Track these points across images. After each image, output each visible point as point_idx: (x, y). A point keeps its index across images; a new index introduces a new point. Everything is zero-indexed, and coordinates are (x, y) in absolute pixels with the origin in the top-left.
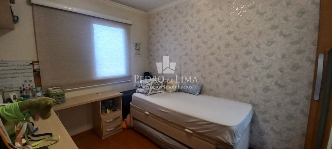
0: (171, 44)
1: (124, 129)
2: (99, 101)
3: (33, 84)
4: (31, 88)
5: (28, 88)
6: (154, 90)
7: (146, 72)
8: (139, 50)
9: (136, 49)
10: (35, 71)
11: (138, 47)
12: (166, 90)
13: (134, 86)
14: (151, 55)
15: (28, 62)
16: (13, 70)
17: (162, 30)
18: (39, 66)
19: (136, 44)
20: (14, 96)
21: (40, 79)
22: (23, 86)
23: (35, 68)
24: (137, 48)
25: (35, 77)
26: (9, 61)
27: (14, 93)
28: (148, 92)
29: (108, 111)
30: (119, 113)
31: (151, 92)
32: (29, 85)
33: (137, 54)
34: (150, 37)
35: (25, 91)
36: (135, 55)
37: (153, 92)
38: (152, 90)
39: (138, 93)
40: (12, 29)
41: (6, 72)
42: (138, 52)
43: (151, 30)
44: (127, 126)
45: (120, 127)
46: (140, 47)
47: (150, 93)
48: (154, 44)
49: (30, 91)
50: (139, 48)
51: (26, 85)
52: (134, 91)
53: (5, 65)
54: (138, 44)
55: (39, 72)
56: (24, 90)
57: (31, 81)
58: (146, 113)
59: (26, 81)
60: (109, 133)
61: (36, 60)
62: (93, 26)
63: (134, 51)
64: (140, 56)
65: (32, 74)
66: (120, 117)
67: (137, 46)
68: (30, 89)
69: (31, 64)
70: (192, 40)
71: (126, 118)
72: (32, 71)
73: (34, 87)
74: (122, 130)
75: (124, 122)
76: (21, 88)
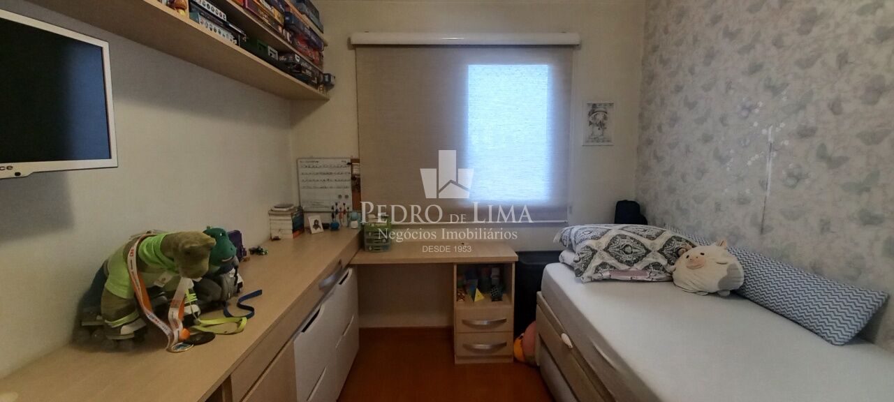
0: (731, 92)
1: (516, 360)
2: (452, 264)
3: (349, 203)
4: (347, 210)
5: (343, 210)
6: (611, 267)
7: (625, 202)
8: (601, 125)
9: (591, 123)
10: (353, 178)
11: (600, 117)
12: (671, 280)
13: (554, 241)
14: (649, 142)
15: (344, 160)
16: (324, 174)
17: (695, 40)
18: (360, 168)
19: (594, 106)
20: (316, 221)
21: (360, 195)
22: (336, 204)
23: (355, 172)
24: (595, 118)
25: (353, 191)
26: (320, 158)
27: (317, 217)
28: (582, 269)
29: (479, 296)
30: (505, 309)
31: (596, 272)
32: (344, 204)
33: (593, 139)
34: (651, 77)
35: (339, 214)
36: (587, 142)
37: (606, 274)
38: (603, 265)
39: (563, 266)
40: (327, 100)
41: (316, 177)
42: (598, 132)
43: (655, 49)
44: (524, 355)
45: (504, 351)
46: (607, 115)
47: (589, 272)
48: (663, 100)
49: (345, 216)
50: (605, 118)
51: (340, 205)
52: (554, 256)
53: (315, 164)
54: (600, 105)
55: (359, 180)
56: (337, 212)
57: (347, 197)
58: (565, 337)
59: (340, 196)
60: (472, 354)
61: (355, 156)
62: (465, 71)
63: (582, 129)
64: (606, 143)
65: (349, 184)
66: (504, 321)
67: (597, 114)
68: (345, 212)
69: (349, 164)
70: (843, 60)
71: (524, 331)
72: (349, 177)
73: (351, 209)
74: (511, 360)
75: (518, 341)
76: (333, 208)
